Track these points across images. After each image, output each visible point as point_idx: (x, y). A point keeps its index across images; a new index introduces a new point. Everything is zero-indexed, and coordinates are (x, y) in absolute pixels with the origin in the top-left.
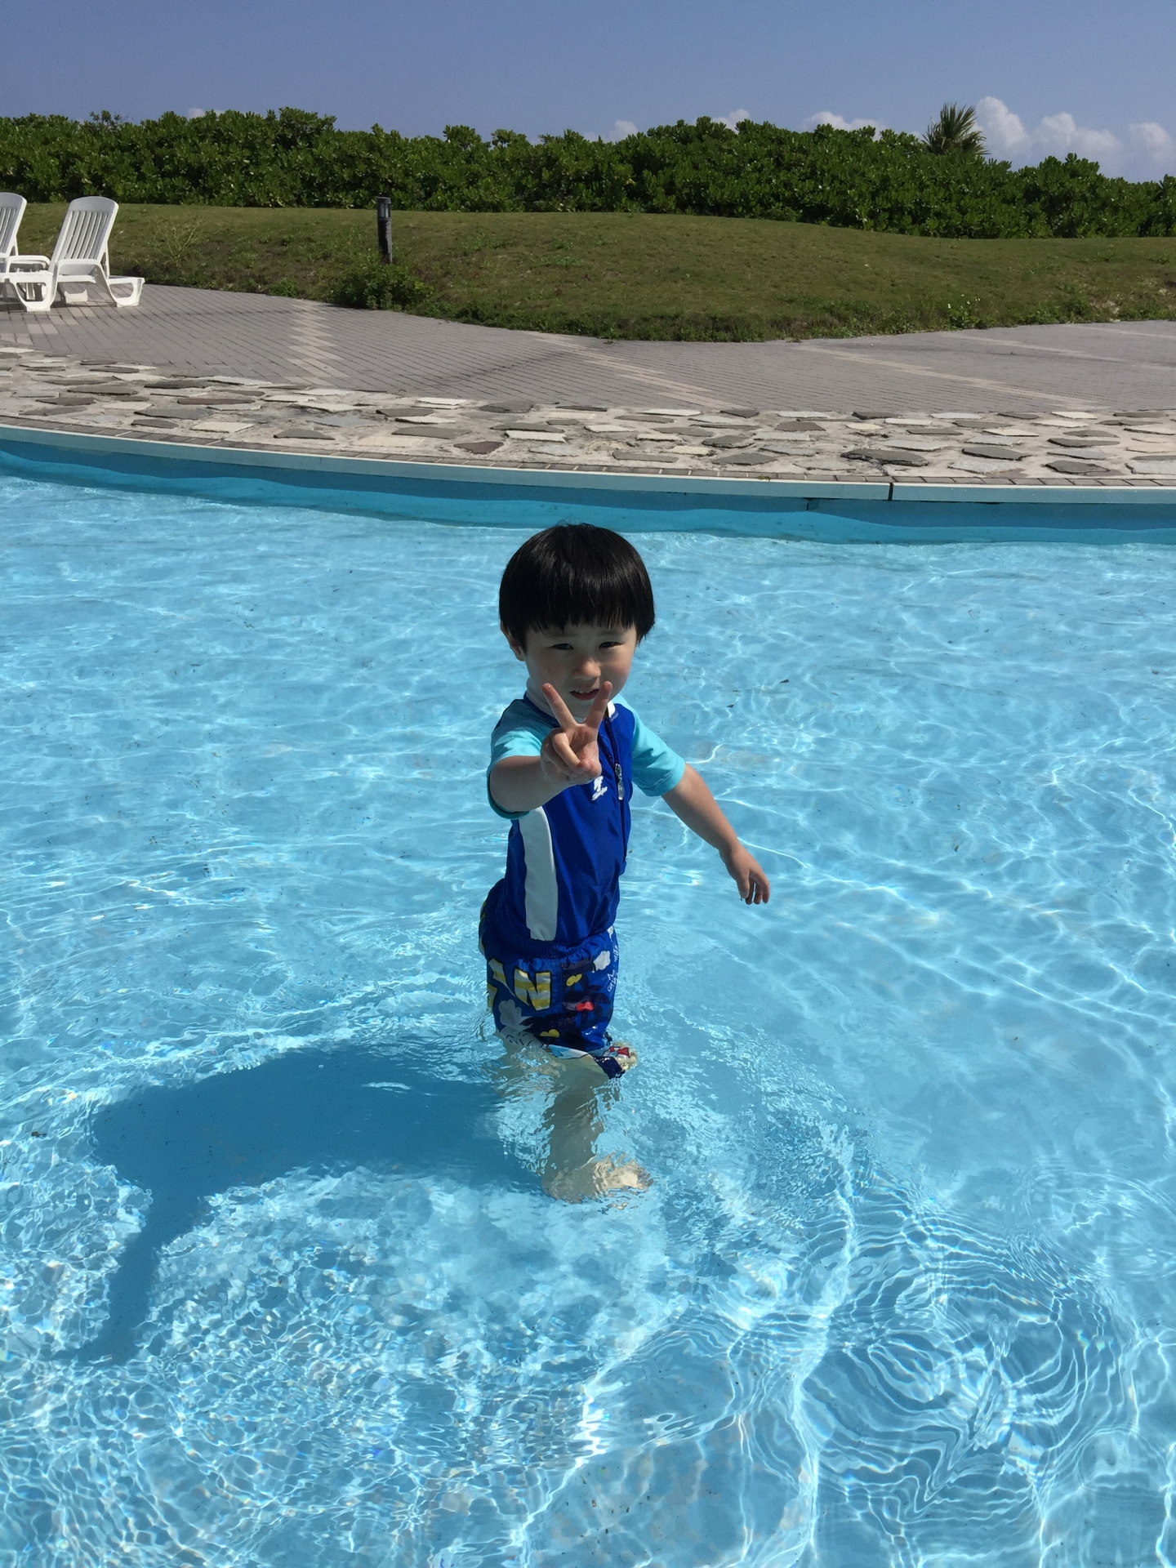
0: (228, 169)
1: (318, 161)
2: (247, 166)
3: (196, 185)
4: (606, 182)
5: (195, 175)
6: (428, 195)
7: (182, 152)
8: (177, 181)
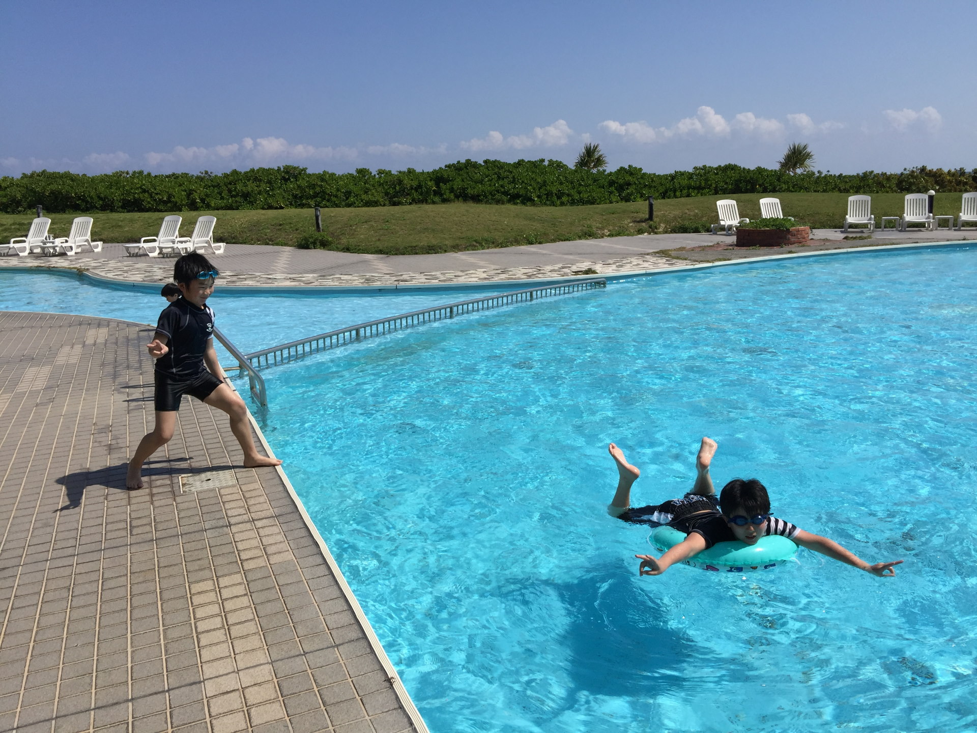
0: (260, 193)
1: (299, 187)
2: (268, 191)
3: (246, 200)
4: (424, 189)
5: (246, 196)
6: (347, 198)
7: (239, 187)
8: (238, 199)
